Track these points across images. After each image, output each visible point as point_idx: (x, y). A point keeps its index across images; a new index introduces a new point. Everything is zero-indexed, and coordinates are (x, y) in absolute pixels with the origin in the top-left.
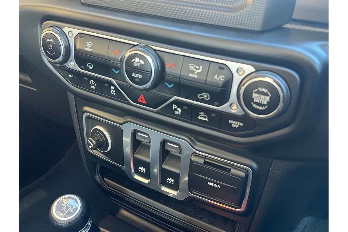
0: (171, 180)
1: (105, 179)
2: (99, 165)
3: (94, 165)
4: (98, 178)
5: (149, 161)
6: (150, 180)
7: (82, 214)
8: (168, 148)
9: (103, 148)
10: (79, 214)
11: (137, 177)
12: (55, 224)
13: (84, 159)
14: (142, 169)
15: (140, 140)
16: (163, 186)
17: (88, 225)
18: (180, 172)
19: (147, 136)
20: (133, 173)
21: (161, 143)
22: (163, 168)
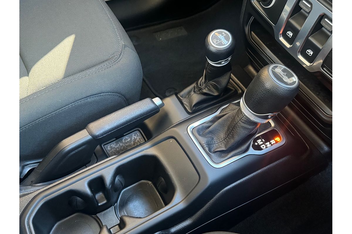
0: (310, 52)
1: (252, 32)
2: (254, 18)
3: (250, 16)
4: (247, 29)
5: (300, 30)
6: (291, 46)
7: (229, 48)
8: (324, 23)
9: (266, 3)
10: (227, 48)
11: (282, 39)
12: (208, 47)
13: (244, 8)
14: (290, 34)
15: (302, 7)
16: (300, 55)
17: (228, 60)
18: (322, 48)
19: (310, 6)
20: (281, 34)
21: (320, 16)
22: (309, 39)
